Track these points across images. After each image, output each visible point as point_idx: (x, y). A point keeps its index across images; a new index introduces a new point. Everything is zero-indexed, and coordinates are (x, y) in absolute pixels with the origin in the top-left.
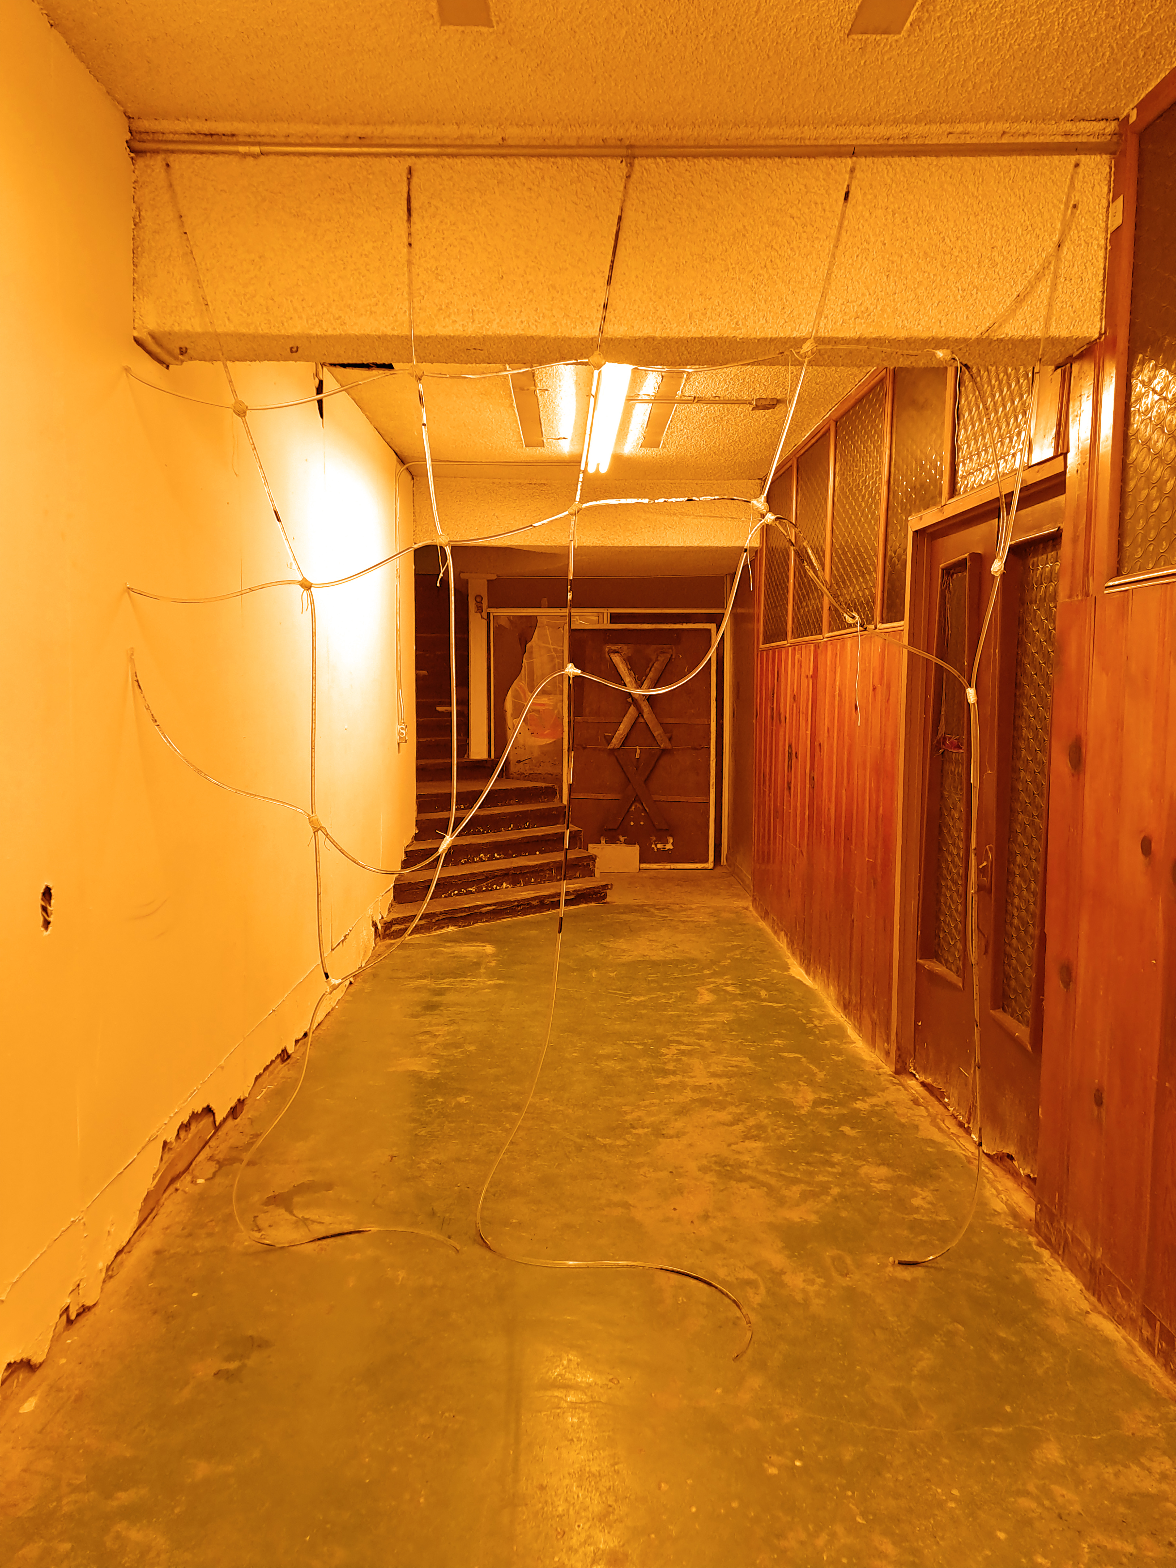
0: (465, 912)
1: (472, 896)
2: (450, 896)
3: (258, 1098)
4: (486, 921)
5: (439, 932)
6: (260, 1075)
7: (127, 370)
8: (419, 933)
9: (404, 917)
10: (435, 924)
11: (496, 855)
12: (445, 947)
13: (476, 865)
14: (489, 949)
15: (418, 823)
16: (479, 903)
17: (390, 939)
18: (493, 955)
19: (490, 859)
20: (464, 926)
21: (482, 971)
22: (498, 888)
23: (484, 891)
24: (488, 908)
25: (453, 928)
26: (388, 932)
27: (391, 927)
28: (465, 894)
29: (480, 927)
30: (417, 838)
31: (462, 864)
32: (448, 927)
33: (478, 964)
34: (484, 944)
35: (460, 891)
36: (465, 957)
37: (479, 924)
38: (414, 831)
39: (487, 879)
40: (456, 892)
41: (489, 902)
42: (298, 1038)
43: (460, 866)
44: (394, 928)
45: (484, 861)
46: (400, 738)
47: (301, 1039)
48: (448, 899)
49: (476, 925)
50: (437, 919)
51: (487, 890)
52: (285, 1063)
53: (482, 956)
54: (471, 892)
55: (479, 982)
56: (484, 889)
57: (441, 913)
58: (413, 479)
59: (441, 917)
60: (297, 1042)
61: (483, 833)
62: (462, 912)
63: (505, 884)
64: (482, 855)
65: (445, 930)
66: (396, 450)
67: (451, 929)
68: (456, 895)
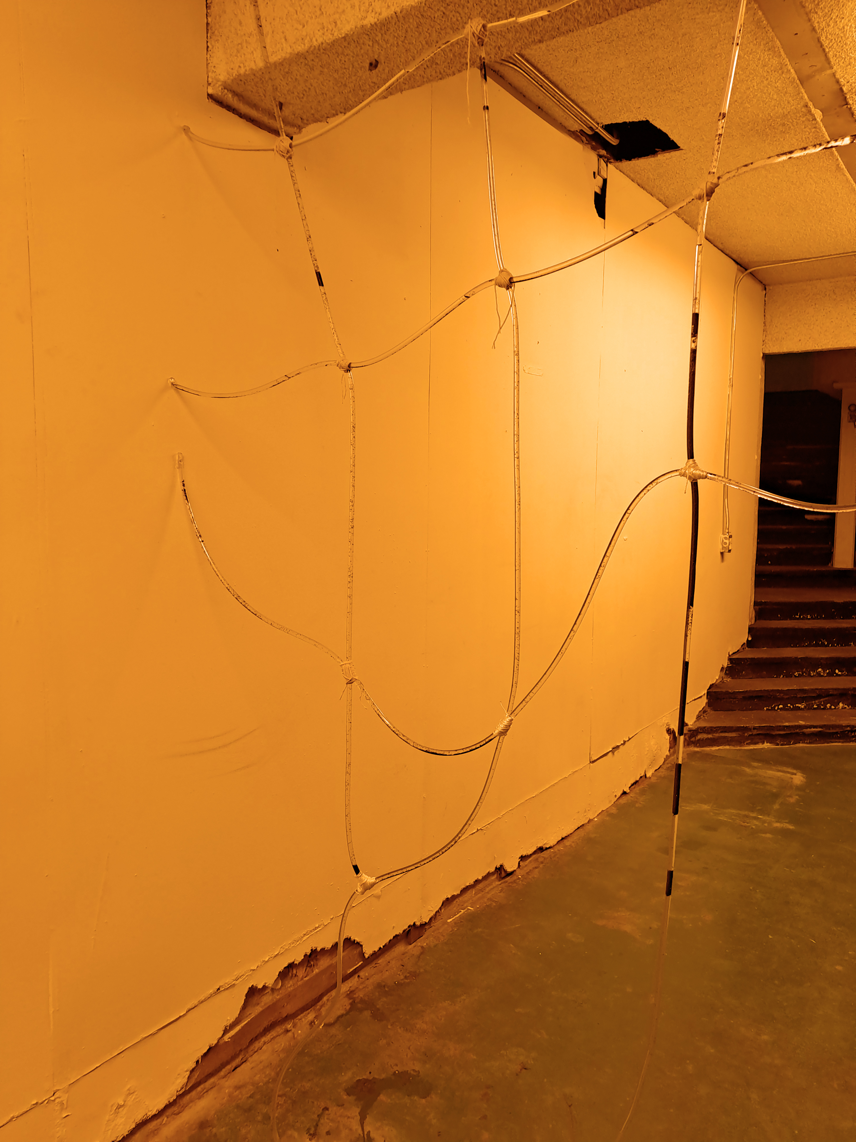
0: (784, 730)
1: (799, 713)
2: (773, 709)
3: (449, 921)
4: (810, 743)
5: (752, 747)
6: (454, 897)
7: (186, 130)
8: (729, 745)
9: (711, 727)
10: (747, 738)
11: (837, 671)
12: (750, 766)
13: (811, 680)
14: (799, 779)
15: (751, 630)
16: (802, 723)
17: (696, 746)
18: (799, 788)
19: (830, 675)
20: (782, 745)
21: (776, 806)
22: (833, 707)
23: (815, 709)
24: (813, 730)
25: (768, 744)
26: (693, 739)
27: (697, 735)
28: (792, 710)
29: (802, 749)
30: (749, 644)
31: (795, 676)
32: (763, 743)
33: (775, 796)
34: (795, 771)
35: (785, 705)
36: (765, 784)
37: (801, 745)
38: (745, 637)
39: (819, 697)
40: (781, 706)
41: (815, 724)
42: (524, 854)
43: (793, 678)
44: (699, 737)
45: (822, 676)
46: (723, 548)
47: (531, 855)
48: (770, 712)
49: (798, 745)
50: (750, 733)
51: (819, 708)
52: (503, 881)
53: (785, 786)
54: (799, 708)
55: (764, 822)
56: (815, 706)
57: (755, 728)
58: (765, 289)
59: (755, 732)
60: (523, 858)
61: (827, 646)
62: (780, 730)
63: (841, 705)
64: (820, 670)
65: (760, 746)
66: (734, 256)
67: (767, 745)
68: (781, 709)
